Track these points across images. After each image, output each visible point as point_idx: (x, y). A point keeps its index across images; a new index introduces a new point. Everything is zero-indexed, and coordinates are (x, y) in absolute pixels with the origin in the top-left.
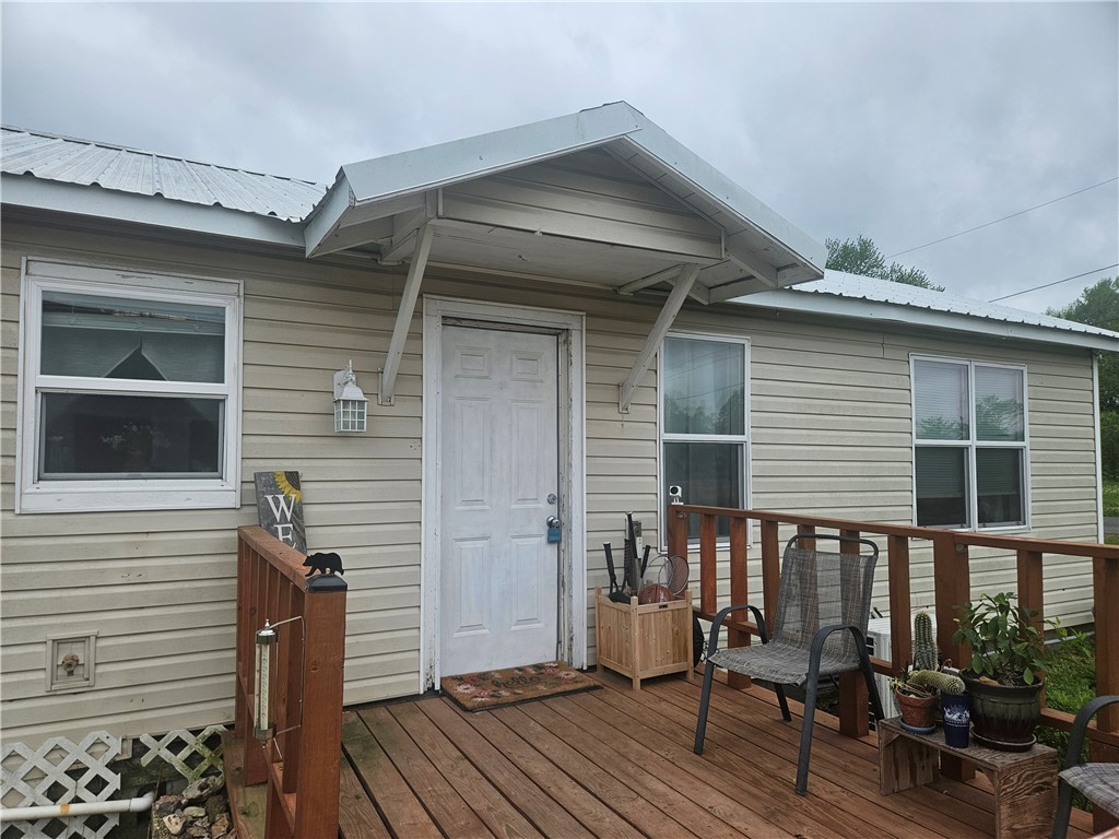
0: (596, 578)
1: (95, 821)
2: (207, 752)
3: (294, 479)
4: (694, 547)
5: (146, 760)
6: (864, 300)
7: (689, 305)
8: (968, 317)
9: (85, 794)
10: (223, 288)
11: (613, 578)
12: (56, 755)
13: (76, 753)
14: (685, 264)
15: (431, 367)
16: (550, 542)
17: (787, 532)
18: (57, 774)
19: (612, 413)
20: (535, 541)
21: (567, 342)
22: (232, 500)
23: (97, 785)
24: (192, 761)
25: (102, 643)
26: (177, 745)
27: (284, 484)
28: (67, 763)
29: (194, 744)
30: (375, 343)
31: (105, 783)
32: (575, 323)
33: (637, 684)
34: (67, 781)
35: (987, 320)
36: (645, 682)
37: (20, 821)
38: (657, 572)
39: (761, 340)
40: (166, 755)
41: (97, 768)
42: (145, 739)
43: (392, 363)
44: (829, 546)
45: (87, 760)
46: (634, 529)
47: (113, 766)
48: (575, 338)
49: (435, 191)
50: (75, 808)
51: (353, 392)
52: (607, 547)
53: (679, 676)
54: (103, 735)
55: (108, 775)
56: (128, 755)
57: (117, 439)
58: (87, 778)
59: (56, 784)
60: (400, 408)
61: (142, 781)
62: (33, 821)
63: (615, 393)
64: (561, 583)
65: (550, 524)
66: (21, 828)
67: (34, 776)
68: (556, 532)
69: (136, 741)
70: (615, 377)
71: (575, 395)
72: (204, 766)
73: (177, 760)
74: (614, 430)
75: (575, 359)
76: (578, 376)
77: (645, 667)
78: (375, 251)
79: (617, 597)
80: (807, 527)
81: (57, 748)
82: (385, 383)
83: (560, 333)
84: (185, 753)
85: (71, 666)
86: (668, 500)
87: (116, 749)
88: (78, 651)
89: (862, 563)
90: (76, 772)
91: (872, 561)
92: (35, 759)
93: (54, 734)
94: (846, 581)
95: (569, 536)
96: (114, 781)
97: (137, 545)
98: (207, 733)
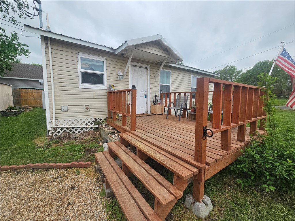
0: (151, 103)
1: (92, 128)
2: (104, 121)
3: (113, 86)
4: (164, 99)
5: (97, 121)
6: (186, 66)
7: (165, 66)
8: (199, 70)
9: (90, 125)
10: (103, 58)
11: (153, 102)
12: (86, 120)
13: (89, 120)
14: (165, 58)
15: (130, 72)
16: (145, 97)
17: (177, 94)
18: (87, 122)
19: (153, 80)
20: (143, 97)
21: (148, 69)
22: (106, 88)
23: (91, 124)
24: (103, 121)
25: (91, 106)
26: (101, 120)
27: (112, 87)
28: (88, 121)
29: (103, 120)
30: (123, 68)
31: (92, 124)
32: (149, 67)
33: (157, 115)
34: (88, 123)
35: (201, 70)
36: (158, 115)
37: (82, 127)
38: (159, 101)
39: (173, 71)
40: (100, 121)
41: (91, 122)
42: (97, 118)
43: (126, 71)
44: (182, 95)
45: (90, 121)
46: (156, 96)
47: (93, 121)
48: (149, 69)
49: (135, 45)
50: (89, 126)
51: (121, 74)
52: (153, 98)
53: (162, 114)
54: (92, 118)
55: (93, 123)
56: (95, 120)
57: (90, 79)
58: (90, 123)
59: (87, 123)
60: (126, 77)
61: (97, 124)
62: (84, 127)
63: (154, 77)
64: (146, 103)
65: (145, 95)
66: (83, 128)
67: (84, 122)
68: (146, 96)
69: (96, 119)
70: (154, 75)
71: (149, 77)
72: (104, 122)
73: (101, 121)
74: (154, 82)
75: (149, 72)
76: (149, 74)
77: (158, 113)
78: (123, 54)
79: (154, 104)
80: (180, 93)
81: (86, 119)
82: (124, 73)
83: (147, 68)
84: (102, 121)
85: (87, 109)
86: (160, 92)
87: (94, 119)
88: (88, 107)
89: (187, 97)
90: (89, 122)
91: (188, 96)
92: (84, 120)
93: (86, 117)
94: (185, 99)
95: (148, 97)
96: (94, 123)
97: (94, 93)
98: (104, 118)
